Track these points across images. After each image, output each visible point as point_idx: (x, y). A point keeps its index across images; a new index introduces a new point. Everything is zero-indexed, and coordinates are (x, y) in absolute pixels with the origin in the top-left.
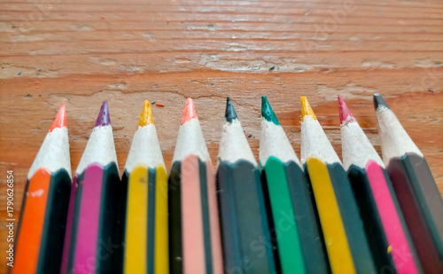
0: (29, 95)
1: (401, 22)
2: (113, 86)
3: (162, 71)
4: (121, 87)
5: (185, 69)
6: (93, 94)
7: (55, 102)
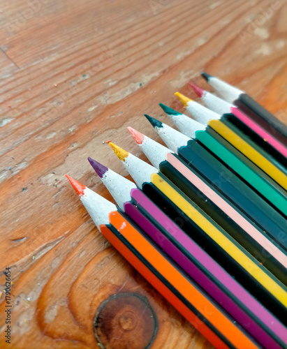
0: (24, 189)
1: (173, 21)
2: (71, 148)
3: (88, 121)
4: (75, 145)
5: (99, 112)
6: (64, 160)
7: (47, 180)
